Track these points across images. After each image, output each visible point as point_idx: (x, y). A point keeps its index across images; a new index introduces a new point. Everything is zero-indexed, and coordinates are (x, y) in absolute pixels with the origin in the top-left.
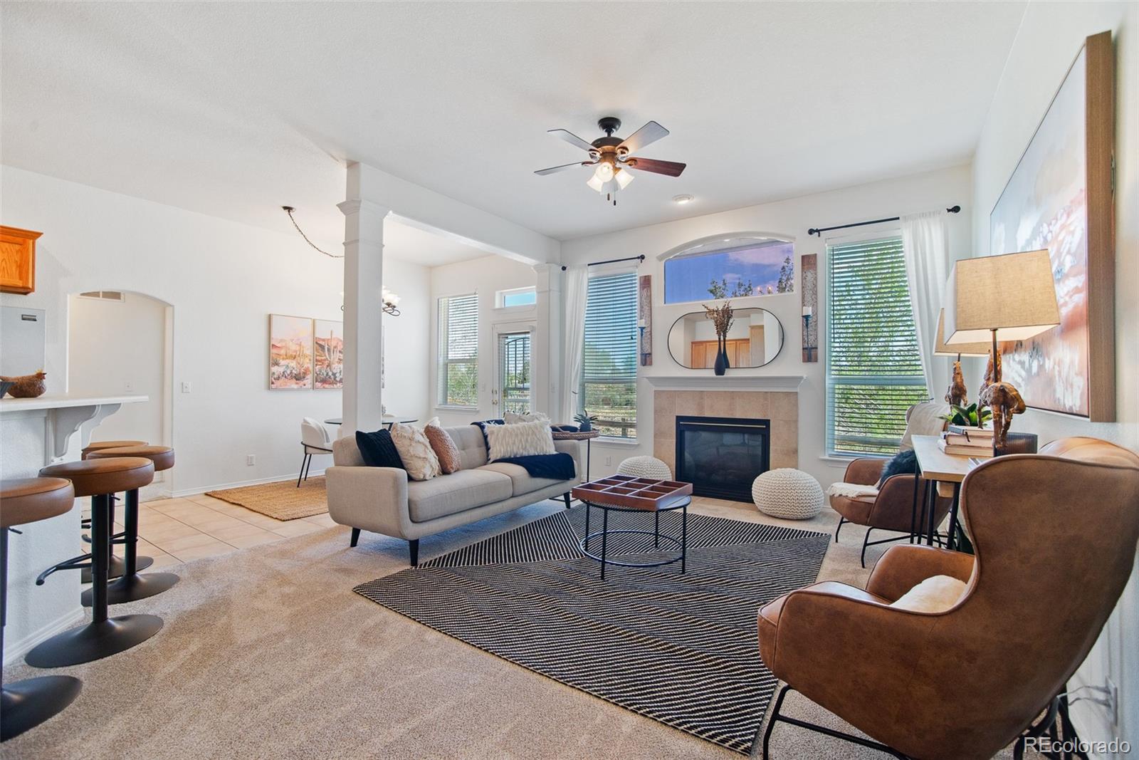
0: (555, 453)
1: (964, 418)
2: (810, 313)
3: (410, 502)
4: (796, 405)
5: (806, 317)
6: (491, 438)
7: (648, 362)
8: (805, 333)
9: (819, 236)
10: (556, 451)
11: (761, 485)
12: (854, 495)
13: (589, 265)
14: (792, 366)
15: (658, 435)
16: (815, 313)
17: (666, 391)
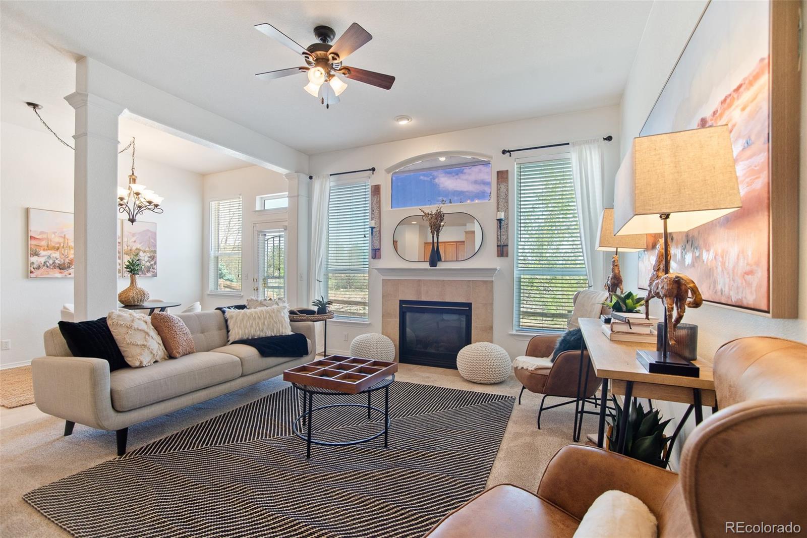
0: (292, 333)
1: (621, 303)
2: (503, 217)
3: (112, 392)
4: (491, 291)
5: (500, 221)
6: (230, 322)
7: (377, 256)
8: (499, 234)
9: (510, 156)
10: (292, 331)
11: (464, 355)
12: (532, 369)
13: (331, 175)
14: (488, 260)
15: (385, 315)
16: (507, 217)
17: (392, 279)
